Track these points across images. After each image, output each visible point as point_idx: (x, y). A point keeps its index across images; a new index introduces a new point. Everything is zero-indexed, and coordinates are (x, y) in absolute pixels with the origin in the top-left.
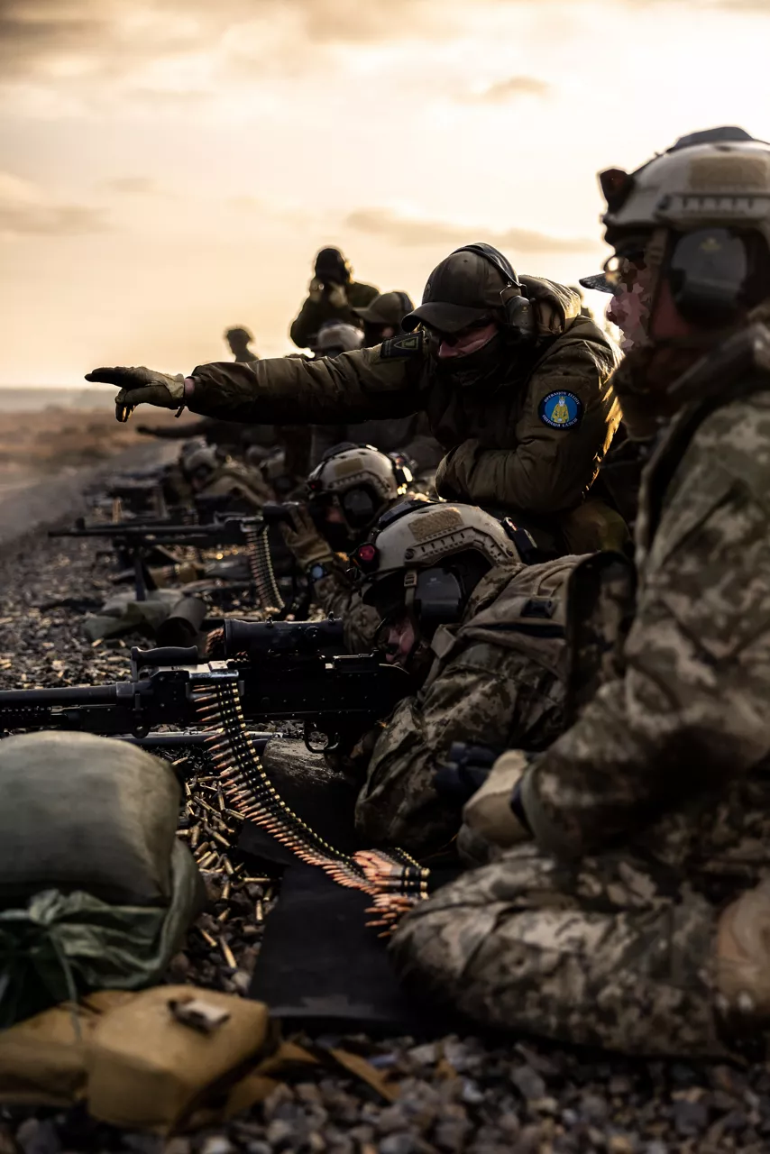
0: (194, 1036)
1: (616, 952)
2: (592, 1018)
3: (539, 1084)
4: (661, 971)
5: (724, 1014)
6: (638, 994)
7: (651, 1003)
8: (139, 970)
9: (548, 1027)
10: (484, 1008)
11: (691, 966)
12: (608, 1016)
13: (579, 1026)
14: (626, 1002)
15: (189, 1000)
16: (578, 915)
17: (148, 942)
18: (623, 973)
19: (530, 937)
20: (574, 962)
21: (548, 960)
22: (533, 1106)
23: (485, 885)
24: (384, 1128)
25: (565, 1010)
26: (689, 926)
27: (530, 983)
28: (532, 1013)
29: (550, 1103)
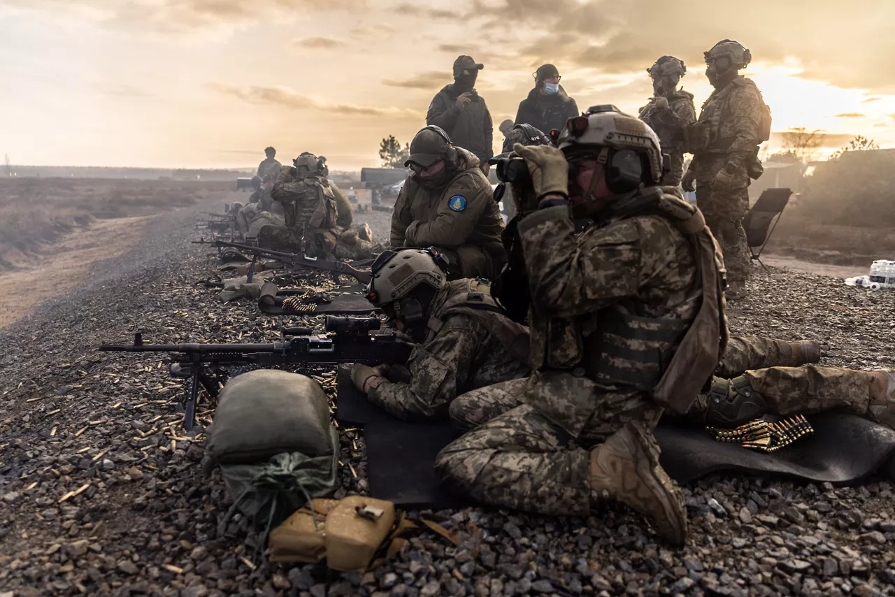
0: (370, 523)
1: (545, 471)
2: (534, 501)
3: (518, 532)
4: (567, 480)
5: (595, 499)
6: (556, 490)
7: (562, 495)
8: (325, 487)
9: (513, 504)
10: (483, 496)
11: (580, 479)
12: (541, 499)
13: (528, 504)
14: (550, 494)
15: (364, 506)
16: (526, 455)
17: (327, 472)
18: (549, 481)
19: (505, 465)
20: (526, 476)
21: (514, 476)
22: (518, 542)
23: (483, 440)
24: (461, 561)
25: (522, 497)
26: (578, 461)
27: (506, 485)
28: (506, 498)
29: (525, 540)
